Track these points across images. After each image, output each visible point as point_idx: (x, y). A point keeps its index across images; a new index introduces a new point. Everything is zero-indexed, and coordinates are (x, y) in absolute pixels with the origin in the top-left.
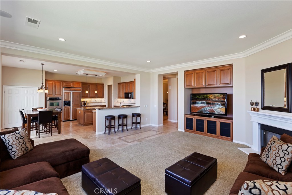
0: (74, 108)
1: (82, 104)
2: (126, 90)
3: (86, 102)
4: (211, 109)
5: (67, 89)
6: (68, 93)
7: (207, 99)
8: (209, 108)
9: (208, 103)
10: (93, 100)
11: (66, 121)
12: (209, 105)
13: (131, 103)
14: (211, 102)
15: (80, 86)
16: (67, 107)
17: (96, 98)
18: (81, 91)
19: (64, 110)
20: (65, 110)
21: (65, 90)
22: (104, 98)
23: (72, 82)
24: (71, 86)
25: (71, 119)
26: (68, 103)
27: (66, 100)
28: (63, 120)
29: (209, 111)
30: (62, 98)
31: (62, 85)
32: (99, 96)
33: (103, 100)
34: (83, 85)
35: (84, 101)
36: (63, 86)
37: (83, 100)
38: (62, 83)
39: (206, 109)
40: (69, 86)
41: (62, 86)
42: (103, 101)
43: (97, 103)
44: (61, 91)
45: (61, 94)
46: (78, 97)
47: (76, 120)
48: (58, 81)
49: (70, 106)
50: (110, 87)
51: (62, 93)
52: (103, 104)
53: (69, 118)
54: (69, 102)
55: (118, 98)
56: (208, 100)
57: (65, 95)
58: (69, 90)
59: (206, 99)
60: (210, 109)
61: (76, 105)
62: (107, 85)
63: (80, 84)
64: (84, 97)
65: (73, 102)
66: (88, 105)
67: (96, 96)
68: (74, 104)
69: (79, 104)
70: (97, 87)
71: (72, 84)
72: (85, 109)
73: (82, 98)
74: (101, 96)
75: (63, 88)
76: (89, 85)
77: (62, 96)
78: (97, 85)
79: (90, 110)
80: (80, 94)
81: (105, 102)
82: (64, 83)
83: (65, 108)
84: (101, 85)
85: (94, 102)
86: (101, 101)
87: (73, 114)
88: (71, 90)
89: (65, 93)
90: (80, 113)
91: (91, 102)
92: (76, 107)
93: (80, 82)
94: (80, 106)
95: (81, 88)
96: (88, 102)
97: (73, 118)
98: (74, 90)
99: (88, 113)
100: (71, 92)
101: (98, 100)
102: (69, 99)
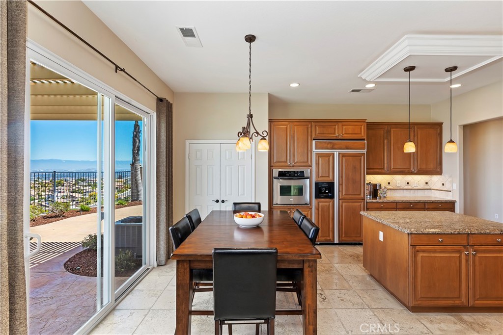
0: (344, 204)
3: (380, 185)
5: (325, 146)
6: (328, 155)
10: (399, 180)
15: (363, 134)
16: (324, 202)
17: (412, 173)
18: (365, 151)
19: (317, 209)
20: (318, 210)
21: (318, 147)
22: (440, 173)
23: (337, 122)
24: (335, 133)
25: (336, 241)
26: (326, 189)
27: (321, 180)
30: (311, 171)
31: (311, 132)
32: (424, 167)
33: (435, 180)
34: (372, 131)
36: (313, 136)
37: (370, 179)
38: (312, 126)
40: (329, 136)
41: (311, 136)
42: (439, 186)
44: (308, 151)
45: (307, 162)
49: (332, 197)
51: (311, 158)
52: (438, 196)
53: (331, 237)
54: (331, 185)
57: (317, 164)
58: (329, 146)
61: (350, 196)
62: (459, 126)
63: (361, 128)
64: (372, 171)
65: (342, 185)
66: (385, 195)
67: (414, 169)
68: (344, 194)
69: (360, 194)
70: (416, 137)
71: (338, 128)
72: (416, 233)
73: (368, 173)
74: (431, 166)
75: (314, 141)
76: (389, 128)
77: (310, 168)
78: (416, 130)
79: (441, 240)
80: (361, 159)
81: (450, 191)
82: (316, 126)
83: (318, 202)
84: (431, 128)
85: (401, 188)
86: (427, 183)
87: (342, 225)
88: (336, 147)
89: (319, 156)
90: (382, 240)
91: (392, 188)
92: (351, 204)
93: (363, 121)
94: (362, 200)
95: (364, 140)
96: (385, 187)
97: (340, 238)
98: (344, 147)
99: (431, 253)
100: (336, 153)
101: (417, 180)
102: (329, 176)
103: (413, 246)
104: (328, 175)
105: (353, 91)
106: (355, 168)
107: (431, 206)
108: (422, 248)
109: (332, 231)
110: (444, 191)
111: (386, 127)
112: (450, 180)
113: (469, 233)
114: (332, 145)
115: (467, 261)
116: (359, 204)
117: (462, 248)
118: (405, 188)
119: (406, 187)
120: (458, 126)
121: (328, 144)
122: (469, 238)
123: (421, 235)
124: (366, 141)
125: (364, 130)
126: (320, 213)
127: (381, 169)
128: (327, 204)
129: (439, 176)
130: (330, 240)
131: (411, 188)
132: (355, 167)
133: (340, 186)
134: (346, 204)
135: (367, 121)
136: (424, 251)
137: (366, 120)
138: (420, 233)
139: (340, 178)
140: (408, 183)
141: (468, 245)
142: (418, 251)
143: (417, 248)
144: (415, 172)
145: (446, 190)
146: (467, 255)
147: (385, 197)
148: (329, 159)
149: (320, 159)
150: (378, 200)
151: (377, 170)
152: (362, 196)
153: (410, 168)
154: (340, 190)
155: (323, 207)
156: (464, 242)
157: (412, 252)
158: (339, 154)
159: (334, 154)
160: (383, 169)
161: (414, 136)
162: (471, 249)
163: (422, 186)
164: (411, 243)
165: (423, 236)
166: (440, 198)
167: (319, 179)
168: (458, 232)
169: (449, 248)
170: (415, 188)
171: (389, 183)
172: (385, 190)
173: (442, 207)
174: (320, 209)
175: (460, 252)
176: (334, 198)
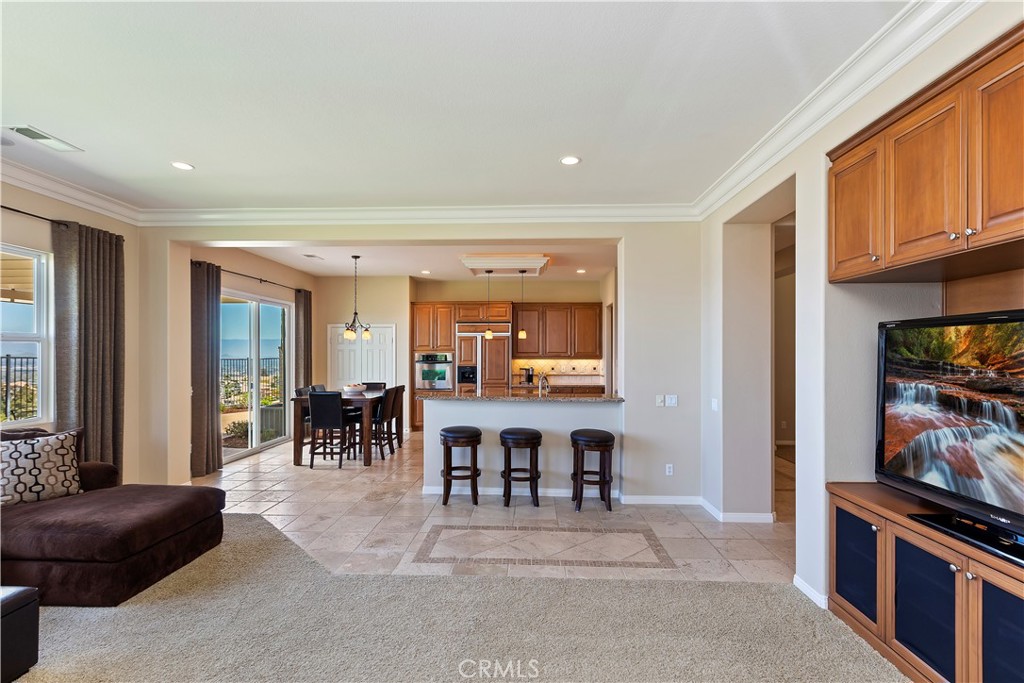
0: (487, 389)
3: (534, 370)
4: (959, 444)
5: (468, 329)
6: (471, 339)
7: (945, 371)
8: (952, 441)
9: (947, 403)
10: (564, 365)
12: (952, 416)
14: (962, 397)
15: (509, 316)
16: (467, 386)
17: (572, 358)
18: (509, 334)
21: (461, 330)
22: (599, 356)
23: (482, 304)
24: (479, 316)
26: (469, 373)
27: (463, 364)
29: (949, 463)
30: (454, 356)
31: (455, 315)
33: (600, 365)
34: (523, 312)
35: (523, 369)
36: (457, 319)
37: (526, 363)
38: (455, 309)
39: (938, 441)
40: (473, 319)
41: (455, 319)
43: (579, 378)
44: (450, 334)
45: (450, 345)
46: (501, 354)
48: (442, 303)
49: (475, 382)
51: (454, 342)
52: (602, 382)
54: (474, 370)
56: (949, 376)
57: (460, 348)
58: (471, 329)
59: (937, 368)
60: (954, 447)
61: (494, 381)
63: (506, 310)
64: (522, 355)
65: (485, 369)
68: (487, 378)
69: (504, 379)
71: (483, 310)
73: (514, 358)
74: (590, 350)
75: (457, 324)
76: (544, 309)
77: (454, 352)
78: (573, 310)
80: (505, 342)
81: (604, 376)
82: (460, 308)
83: (461, 387)
85: (567, 374)
86: (594, 369)
88: (478, 330)
89: (461, 339)
92: (494, 388)
93: (509, 301)
95: (510, 322)
96: (545, 373)
98: (488, 330)
100: (479, 337)
101: (583, 365)
102: (471, 361)
104: (470, 359)
114: (474, 328)
116: (503, 389)
119: (572, 374)
121: (470, 327)
124: (510, 324)
125: (510, 312)
128: (470, 389)
131: (577, 374)
132: (498, 351)
133: (483, 370)
134: (489, 389)
135: (513, 301)
137: (511, 300)
139: (483, 362)
140: (574, 369)
144: (573, 356)
148: (472, 343)
149: (463, 342)
152: (506, 380)
154: (483, 374)
158: (482, 337)
159: (477, 338)
160: (537, 353)
161: (571, 317)
163: (590, 371)
167: (461, 363)
170: (581, 374)
171: (553, 368)
176: (477, 382)
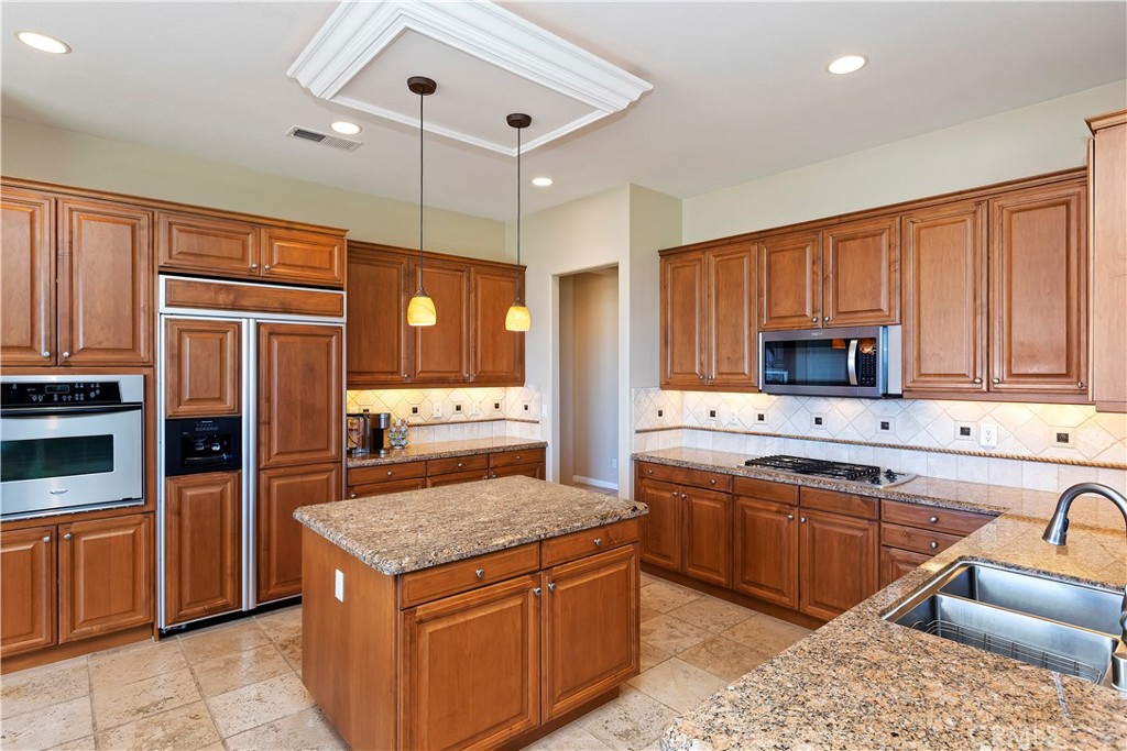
0: (276, 483)
1: (355, 437)
2: (785, 307)
3: (388, 417)
5: (207, 296)
6: (219, 329)
10: (438, 400)
11: (191, 628)
13: (818, 432)
15: (338, 271)
16: (201, 487)
17: (464, 383)
18: (342, 321)
19: (175, 511)
20: (180, 513)
21: (180, 297)
22: (519, 381)
23: (255, 223)
24: (243, 259)
25: (248, 602)
26: (210, 441)
27: (187, 410)
28: (162, 624)
30: (149, 385)
31: (152, 244)
32: (489, 368)
33: (512, 397)
34: (363, 268)
35: (364, 415)
36: (162, 259)
37: (358, 401)
38: (153, 225)
40: (224, 266)
41: (152, 258)
42: (518, 412)
43: (468, 426)
44: (138, 312)
45: (134, 348)
46: (314, 375)
47: (297, 601)
48: (99, 196)
49: (235, 464)
50: (578, 287)
51: (152, 337)
52: (518, 435)
53: (229, 598)
54: (229, 429)
55: (666, 385)
57: (176, 358)
58: (222, 298)
61: (297, 457)
62: (553, 276)
63: (331, 253)
64: (367, 378)
65: (269, 423)
66: (403, 443)
67: (468, 372)
68: (275, 451)
69: (327, 449)
70: (473, 295)
71: (258, 244)
72: (417, 567)
73: (351, 386)
74: (504, 366)
75: (162, 278)
76: (412, 266)
77: (148, 371)
78: (472, 276)
79: (478, 572)
80: (329, 345)
81: (538, 422)
82: (170, 224)
83: (180, 489)
84: (503, 276)
85: (444, 420)
86: (497, 406)
87: (268, 549)
88: (246, 303)
89: (180, 329)
90: (341, 599)
91: (422, 422)
92: (298, 479)
93: (338, 234)
94: (332, 466)
95: (342, 289)
96: (403, 422)
97: (263, 592)
98: (276, 305)
99: (457, 616)
100: (248, 323)
101: (478, 399)
102: (221, 399)
103: (409, 610)
104: (218, 396)
105: (299, 133)
106: (312, 370)
107: (501, 461)
108: (435, 607)
109: (233, 575)
110: (528, 421)
111: (405, 261)
112: (537, 396)
113: (543, 536)
114: (232, 297)
115: (539, 610)
116: (324, 477)
117: (527, 580)
118: (452, 420)
119: (454, 419)
120: (551, 277)
121: (216, 292)
122: (544, 550)
123: (430, 573)
124: (345, 293)
125: (341, 260)
126: (187, 523)
127: (392, 373)
128: (215, 490)
129: (519, 389)
130: (225, 607)
131: (464, 419)
132: (310, 369)
133: (263, 428)
134: (281, 482)
135: (350, 236)
136: (437, 617)
137: (346, 231)
138: (427, 565)
139: (263, 403)
140: (458, 408)
141: (540, 570)
142: (421, 622)
143: (420, 612)
144: (471, 379)
145: (531, 419)
146: (538, 597)
147: (403, 447)
148: (222, 343)
149: (187, 341)
150: (384, 458)
151: (382, 377)
152: (333, 451)
153: (460, 371)
154: (263, 439)
155: (198, 502)
156: (532, 564)
157: (405, 630)
158: (258, 325)
159: (239, 325)
160: (397, 372)
161: (469, 292)
162: (545, 578)
163: (489, 412)
164: (403, 602)
165: (437, 572)
166: (521, 439)
167: (182, 408)
168: (519, 540)
169: (500, 589)
170: (472, 419)
171: (415, 411)
172: (403, 429)
173: (521, 461)
174: (186, 512)
175: (522, 592)
176: (241, 468)
